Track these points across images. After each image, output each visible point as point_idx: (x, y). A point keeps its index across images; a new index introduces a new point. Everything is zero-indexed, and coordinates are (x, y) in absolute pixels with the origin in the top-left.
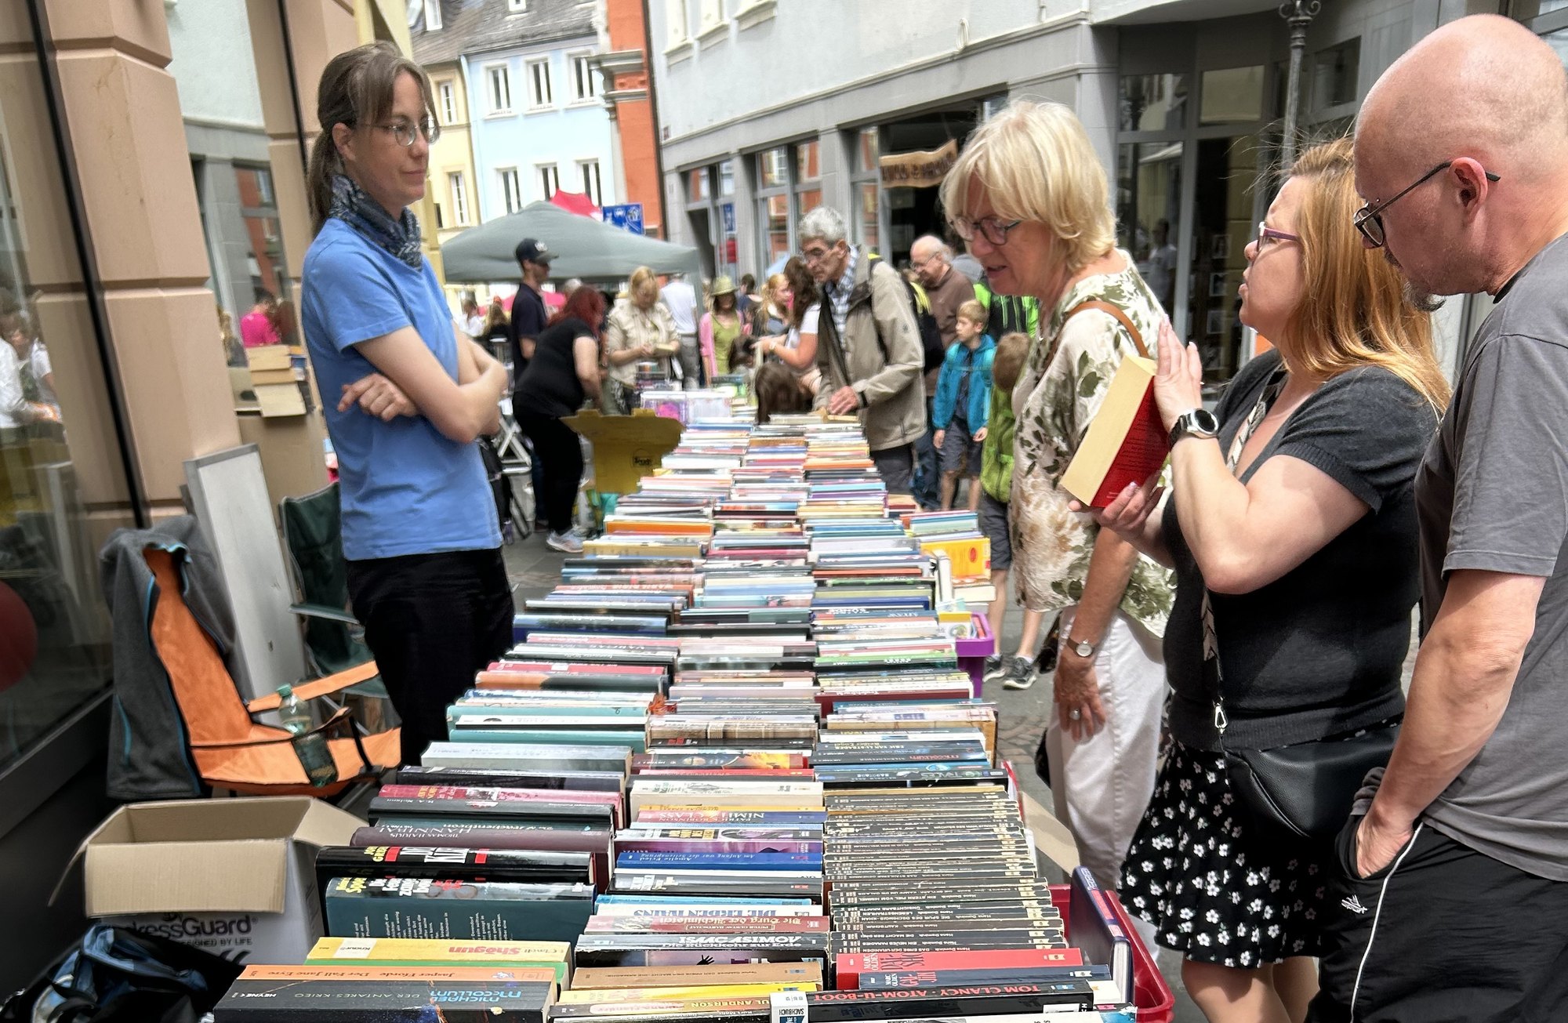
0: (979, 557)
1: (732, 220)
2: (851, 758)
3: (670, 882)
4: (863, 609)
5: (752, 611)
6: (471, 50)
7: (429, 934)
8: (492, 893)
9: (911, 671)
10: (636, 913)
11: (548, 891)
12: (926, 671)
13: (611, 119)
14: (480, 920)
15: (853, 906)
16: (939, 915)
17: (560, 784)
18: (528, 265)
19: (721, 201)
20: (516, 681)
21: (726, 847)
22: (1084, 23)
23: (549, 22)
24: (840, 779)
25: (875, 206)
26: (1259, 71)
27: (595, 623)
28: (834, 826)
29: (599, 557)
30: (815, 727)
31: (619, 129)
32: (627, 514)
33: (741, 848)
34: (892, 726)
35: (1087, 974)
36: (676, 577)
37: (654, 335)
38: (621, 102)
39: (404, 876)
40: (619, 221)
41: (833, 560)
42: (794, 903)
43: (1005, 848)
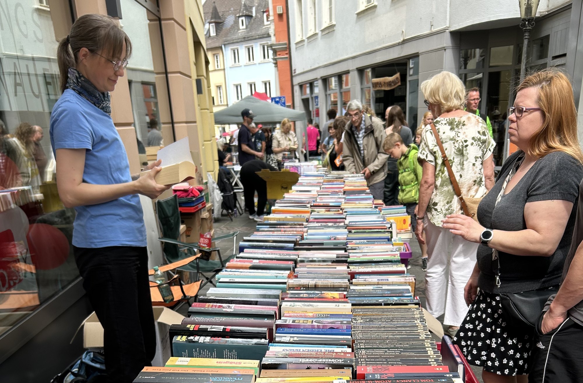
0: (406, 222)
1: (318, 102)
2: (362, 295)
3: (295, 339)
4: (365, 241)
5: (325, 241)
6: (226, 43)
7: (209, 356)
8: (232, 342)
9: (383, 264)
10: (283, 350)
11: (252, 342)
12: (389, 263)
13: (275, 67)
14: (227, 352)
15: (363, 349)
16: (395, 352)
17: (256, 303)
18: (246, 118)
19: (314, 95)
20: (240, 266)
21: (316, 327)
22: (447, 31)
23: (253, 33)
24: (358, 302)
25: (369, 96)
26: (512, 47)
27: (268, 245)
28: (355, 320)
29: (269, 222)
30: (348, 283)
31: (278, 70)
32: (279, 207)
33: (321, 327)
34: (377, 284)
35: (451, 375)
36: (297, 229)
37: (289, 142)
38: (278, 60)
39: (201, 336)
40: (277, 102)
41: (354, 223)
42: (341, 347)
43: (419, 328)
